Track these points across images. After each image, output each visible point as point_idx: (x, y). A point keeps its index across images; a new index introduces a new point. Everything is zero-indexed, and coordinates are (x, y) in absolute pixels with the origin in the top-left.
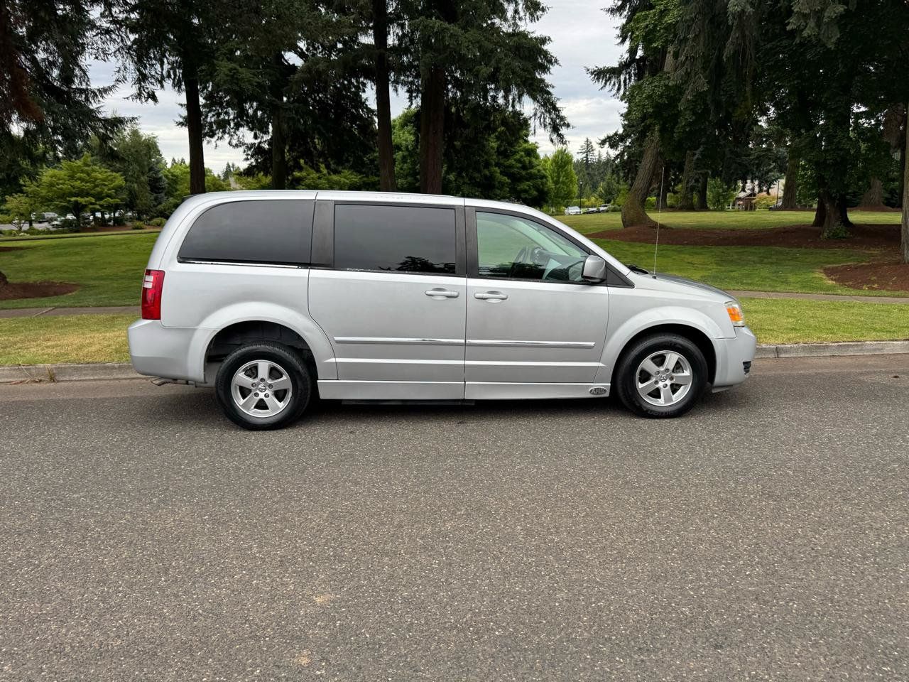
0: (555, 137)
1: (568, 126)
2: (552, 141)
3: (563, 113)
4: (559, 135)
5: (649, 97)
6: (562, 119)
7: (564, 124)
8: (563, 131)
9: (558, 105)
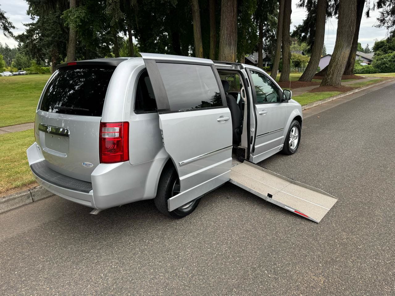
0: (6, 33)
1: (14, 27)
2: (5, 35)
3: (9, 20)
4: (10, 32)
5: (78, 17)
6: (9, 23)
7: (12, 27)
8: (11, 30)
9: (5, 15)
